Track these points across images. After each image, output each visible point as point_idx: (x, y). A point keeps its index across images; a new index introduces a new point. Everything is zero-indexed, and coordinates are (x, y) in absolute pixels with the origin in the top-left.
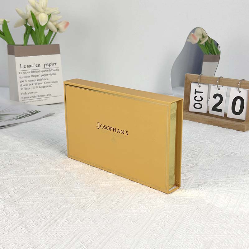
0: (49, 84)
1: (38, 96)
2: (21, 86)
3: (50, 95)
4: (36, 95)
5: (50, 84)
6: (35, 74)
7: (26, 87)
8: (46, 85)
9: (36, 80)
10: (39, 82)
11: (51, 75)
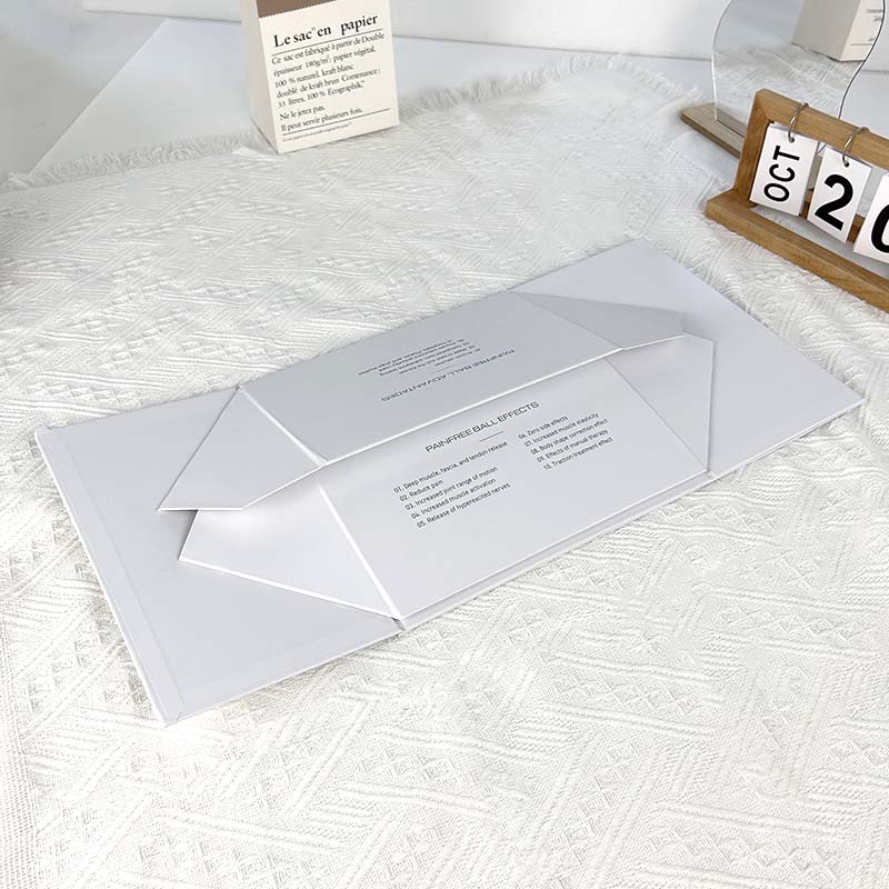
0: (354, 81)
1: (326, 118)
2: (280, 95)
3: (358, 111)
4: (320, 114)
5: (359, 80)
6: (317, 57)
7: (293, 96)
8: (349, 83)
9: (320, 74)
10: (329, 78)
11: (362, 53)
